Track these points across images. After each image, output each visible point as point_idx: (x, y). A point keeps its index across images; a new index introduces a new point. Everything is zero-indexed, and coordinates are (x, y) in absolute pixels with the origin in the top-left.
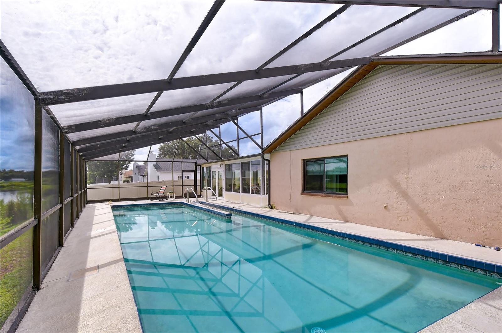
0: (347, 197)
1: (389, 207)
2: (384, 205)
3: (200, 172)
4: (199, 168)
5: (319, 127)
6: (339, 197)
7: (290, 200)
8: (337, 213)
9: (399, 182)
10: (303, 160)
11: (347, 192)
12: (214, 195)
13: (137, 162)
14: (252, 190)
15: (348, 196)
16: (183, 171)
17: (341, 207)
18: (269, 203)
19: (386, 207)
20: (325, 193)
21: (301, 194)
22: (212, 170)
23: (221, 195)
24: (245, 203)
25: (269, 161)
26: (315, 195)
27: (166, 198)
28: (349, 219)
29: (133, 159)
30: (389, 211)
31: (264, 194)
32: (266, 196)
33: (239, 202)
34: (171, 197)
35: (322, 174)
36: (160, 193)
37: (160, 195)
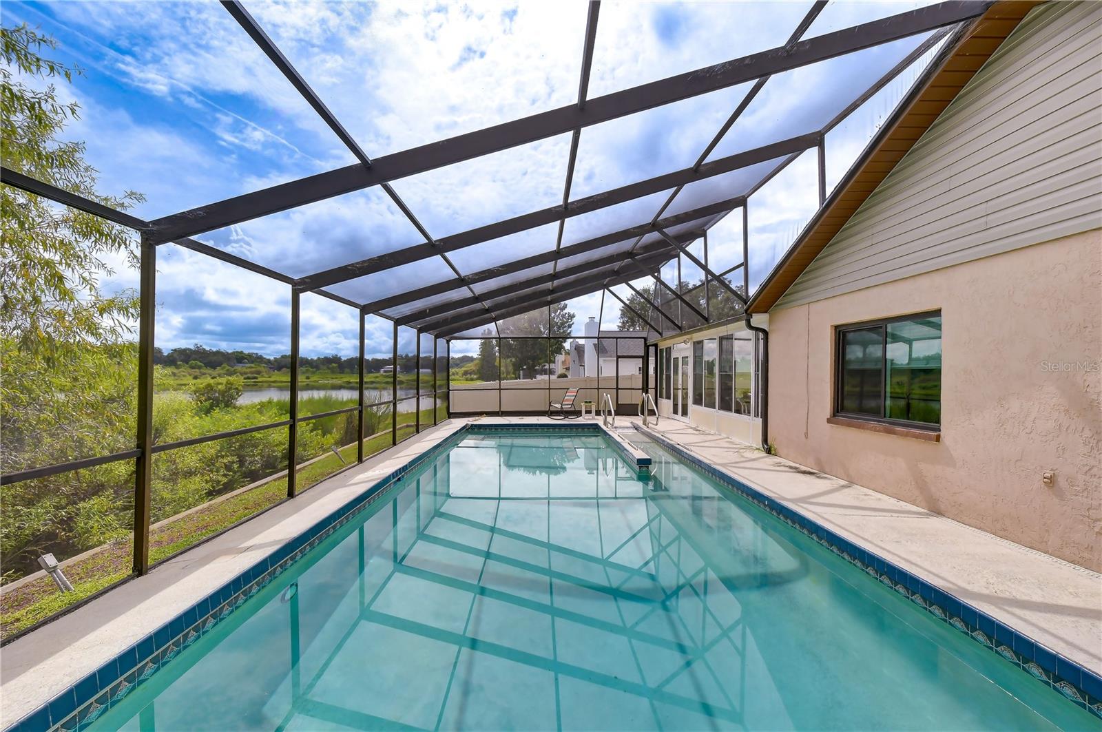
0: (938, 439)
1: (1062, 482)
2: (1046, 475)
3: (654, 358)
4: (652, 350)
5: (869, 233)
6: (917, 437)
7: (806, 434)
8: (913, 483)
9: (1095, 397)
10: (836, 327)
11: (938, 421)
12: (675, 412)
13: (577, 340)
14: (737, 403)
15: (942, 433)
16: (618, 357)
17: (922, 466)
18: (765, 440)
19: (1051, 481)
20: (884, 422)
21: (829, 421)
22: (673, 355)
23: (685, 413)
24: (724, 435)
25: (765, 333)
26: (859, 427)
27: (578, 413)
28: (943, 507)
29: (570, 332)
30: (1061, 495)
31: (758, 416)
32: (759, 421)
33: (712, 432)
34: (588, 412)
35: (879, 366)
36: (564, 403)
37: (563, 407)
